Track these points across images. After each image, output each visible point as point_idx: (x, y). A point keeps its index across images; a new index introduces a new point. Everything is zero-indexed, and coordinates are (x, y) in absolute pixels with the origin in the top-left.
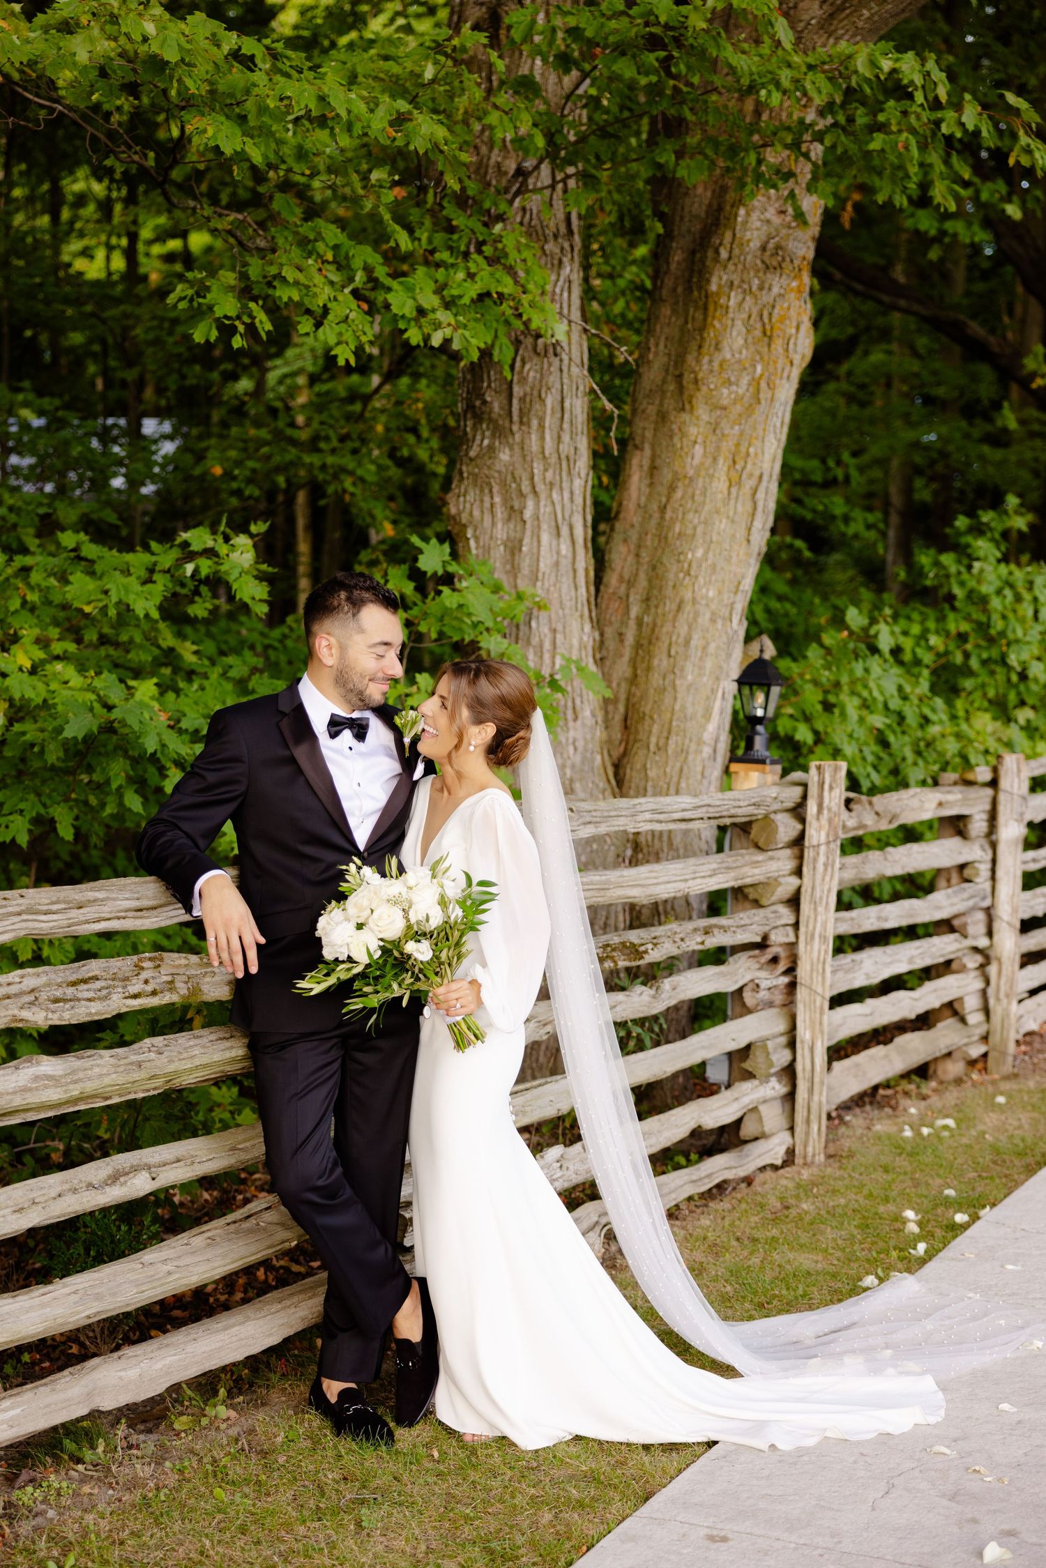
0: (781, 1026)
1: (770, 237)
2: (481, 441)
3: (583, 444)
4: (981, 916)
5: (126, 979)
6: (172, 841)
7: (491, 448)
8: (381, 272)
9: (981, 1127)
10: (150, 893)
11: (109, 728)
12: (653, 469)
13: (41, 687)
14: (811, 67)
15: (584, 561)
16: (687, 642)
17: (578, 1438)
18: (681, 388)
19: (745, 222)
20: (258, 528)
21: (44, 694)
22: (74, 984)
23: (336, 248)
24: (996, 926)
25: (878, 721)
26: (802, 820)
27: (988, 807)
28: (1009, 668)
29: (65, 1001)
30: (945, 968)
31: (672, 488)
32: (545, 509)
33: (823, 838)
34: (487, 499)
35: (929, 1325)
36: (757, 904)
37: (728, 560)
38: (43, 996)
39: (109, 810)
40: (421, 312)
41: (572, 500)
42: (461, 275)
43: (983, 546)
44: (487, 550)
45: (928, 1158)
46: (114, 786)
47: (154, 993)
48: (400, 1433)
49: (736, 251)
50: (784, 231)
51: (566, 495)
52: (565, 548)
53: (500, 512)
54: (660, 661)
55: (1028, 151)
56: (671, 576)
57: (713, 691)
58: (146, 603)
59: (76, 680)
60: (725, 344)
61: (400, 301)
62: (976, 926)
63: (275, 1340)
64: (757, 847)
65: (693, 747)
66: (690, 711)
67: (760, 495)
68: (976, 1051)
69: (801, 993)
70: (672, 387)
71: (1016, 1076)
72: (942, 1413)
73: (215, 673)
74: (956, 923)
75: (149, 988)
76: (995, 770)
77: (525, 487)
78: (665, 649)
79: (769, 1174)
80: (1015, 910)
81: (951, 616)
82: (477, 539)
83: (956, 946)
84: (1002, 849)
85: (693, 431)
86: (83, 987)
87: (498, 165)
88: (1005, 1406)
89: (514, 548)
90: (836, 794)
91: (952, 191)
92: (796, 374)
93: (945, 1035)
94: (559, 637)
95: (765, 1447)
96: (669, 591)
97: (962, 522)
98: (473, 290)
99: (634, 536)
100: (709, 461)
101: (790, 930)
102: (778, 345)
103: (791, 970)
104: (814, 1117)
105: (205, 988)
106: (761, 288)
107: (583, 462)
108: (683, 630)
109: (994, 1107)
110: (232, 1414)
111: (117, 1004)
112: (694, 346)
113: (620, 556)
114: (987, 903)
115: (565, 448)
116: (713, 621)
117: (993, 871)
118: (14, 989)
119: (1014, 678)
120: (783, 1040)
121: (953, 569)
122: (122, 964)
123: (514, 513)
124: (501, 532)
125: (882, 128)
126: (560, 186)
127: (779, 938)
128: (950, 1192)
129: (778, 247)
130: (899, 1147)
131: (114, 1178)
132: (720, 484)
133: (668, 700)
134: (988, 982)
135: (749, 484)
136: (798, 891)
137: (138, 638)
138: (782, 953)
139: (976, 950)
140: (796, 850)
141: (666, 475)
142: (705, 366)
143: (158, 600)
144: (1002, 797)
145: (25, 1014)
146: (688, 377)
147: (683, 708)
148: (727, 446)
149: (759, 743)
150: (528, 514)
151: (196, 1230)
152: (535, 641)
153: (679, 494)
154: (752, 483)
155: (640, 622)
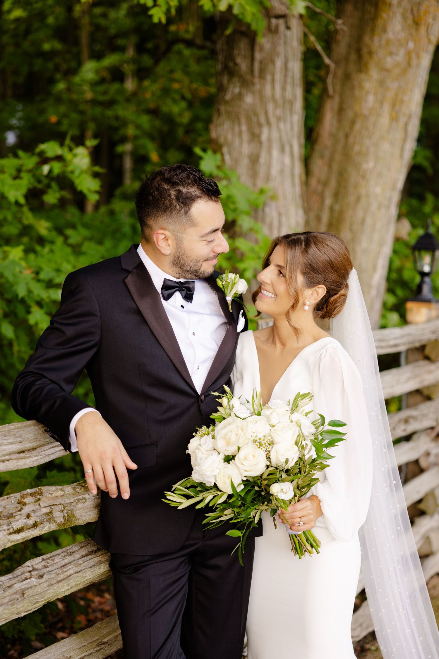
2: (234, 89)
3: (299, 93)
5: (11, 516)
7: (240, 94)
10: (30, 436)
12: (341, 110)
15: (299, 168)
16: (363, 221)
18: (360, 57)
20: (91, 143)
31: (353, 123)
32: (275, 135)
34: (237, 128)
36: (429, 399)
37: (388, 169)
41: (292, 128)
44: (236, 161)
47: (35, 525)
51: (288, 126)
52: (287, 160)
53: (246, 136)
56: (353, 180)
57: (378, 254)
58: (16, 192)
60: (390, 29)
64: (429, 360)
67: (410, 127)
70: (353, 56)
75: (31, 522)
77: (263, 120)
78: (348, 226)
82: (230, 153)
85: (367, 85)
89: (254, 160)
92: (432, 49)
94: (284, 219)
96: (351, 189)
99: (327, 154)
100: (377, 105)
102: (423, 30)
105: (77, 513)
107: (299, 105)
108: (360, 213)
111: (3, 539)
112: (369, 30)
113: (318, 166)
115: (288, 94)
116: (379, 207)
122: (7, 502)
123: (255, 137)
124: (246, 149)
132: (385, 120)
135: (403, 120)
137: (9, 217)
141: (350, 114)
142: (376, 43)
143: (24, 191)
146: (365, 51)
148: (390, 95)
149: (426, 289)
150: (264, 137)
152: (268, 220)
153: (358, 126)
154: (405, 119)
155: (332, 209)
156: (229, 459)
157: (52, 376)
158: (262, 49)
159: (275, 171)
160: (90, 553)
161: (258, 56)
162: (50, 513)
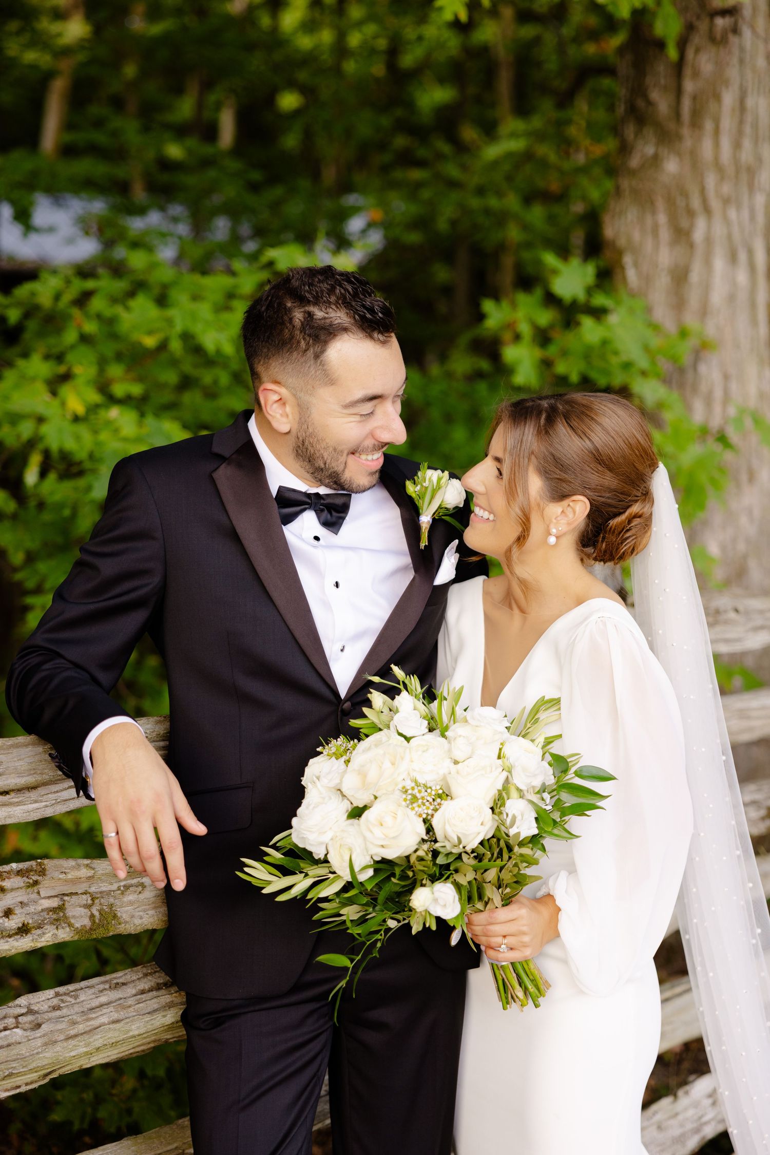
2: (646, 148)
7: (655, 156)
10: (22, 765)
32: (719, 230)
34: (649, 219)
41: (752, 218)
44: (647, 280)
47: (24, 930)
51: (746, 213)
52: (742, 277)
53: (665, 234)
59: (129, 428)
75: (12, 924)
77: (696, 203)
82: (636, 265)
89: (680, 277)
94: (734, 387)
105: (124, 913)
123: (681, 235)
124: (665, 257)
150: (699, 234)
152: (703, 388)
157: (71, 653)
158: (696, 74)
159: (717, 297)
160: (158, 987)
161: (689, 86)
162: (61, 908)
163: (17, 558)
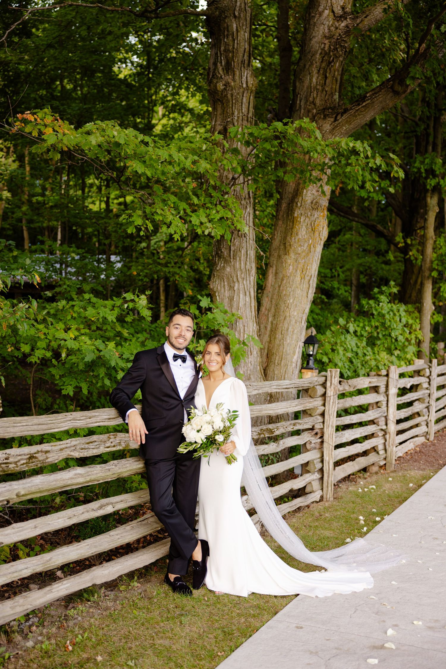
0: (319, 455)
1: (314, 199)
2: (221, 264)
3: (254, 266)
4: (383, 419)
5: (105, 442)
6: (121, 397)
7: (224, 267)
8: (188, 211)
9: (384, 488)
10: (113, 413)
11: (99, 357)
12: (276, 273)
13: (77, 344)
14: (327, 145)
15: (254, 303)
16: (288, 330)
17: (253, 593)
18: (285, 247)
19: (306, 194)
20: (148, 293)
21: (78, 347)
22: (88, 443)
23: (174, 203)
24: (388, 422)
25: (349, 355)
26: (325, 388)
27: (385, 383)
28: (392, 338)
29: (85, 449)
30: (372, 436)
31: (282, 280)
32: (241, 287)
33: (332, 394)
34: (222, 283)
35: (368, 555)
36: (311, 415)
37: (301, 303)
38: (78, 447)
39: (99, 384)
40: (202, 223)
41: (250, 283)
42: (214, 212)
43: (383, 298)
44: (222, 300)
45: (367, 499)
46: (101, 376)
47: (114, 446)
48: (195, 592)
49: (303, 204)
50: (318, 197)
51: (248, 282)
52: (248, 299)
53: (226, 287)
54: (279, 336)
55: (397, 172)
56: (282, 308)
57: (296, 345)
58: (112, 317)
59: (89, 342)
60: (299, 234)
61: (195, 220)
62: (382, 422)
63: (153, 560)
64: (311, 397)
65: (289, 364)
66: (288, 352)
67: (311, 282)
68: (382, 463)
69: (325, 445)
70: (282, 247)
71: (395, 471)
72: (373, 585)
73: (134, 340)
74: (375, 421)
75: (113, 445)
76: (388, 371)
77: (235, 280)
78: (280, 331)
79: (315, 504)
80: (394, 417)
81: (373, 320)
82: (219, 296)
83: (375, 429)
84: (390, 397)
85: (289, 261)
86: (91, 444)
87: (226, 176)
88: (393, 582)
89: (231, 299)
90: (336, 380)
91: (372, 185)
92: (322, 243)
93: (372, 458)
94: (246, 329)
95: (314, 597)
96: (281, 313)
97: (376, 290)
98: (218, 217)
99: (270, 295)
100: (294, 271)
101: (321, 424)
102: (317, 234)
103: (322, 437)
104: (329, 485)
105: (131, 444)
106: (311, 215)
107: (254, 271)
108: (286, 326)
109: (388, 481)
110: (139, 585)
111: (102, 450)
112: (289, 234)
113: (265, 302)
114: (385, 414)
115: (248, 267)
116: (296, 323)
117: (387, 404)
118: (68, 445)
119: (393, 341)
120: (319, 460)
121: (373, 305)
122: (104, 437)
123: (231, 288)
124: (227, 294)
125: (350, 164)
126: (246, 183)
127: (318, 426)
128: (374, 510)
129: (317, 202)
130: (357, 495)
131: (101, 507)
132: (298, 279)
133: (281, 348)
134: (386, 441)
135: (307, 278)
136: (324, 411)
137: (109, 328)
138: (319, 431)
139: (382, 430)
140: (323, 398)
141: (281, 276)
142: (293, 241)
143: (116, 316)
144: (390, 380)
145: (72, 453)
146: (287, 244)
147: (286, 351)
148: (300, 266)
149: (311, 363)
150: (236, 288)
151: (127, 524)
152: (238, 329)
153: (285, 282)
154: (309, 278)
155: (272, 323)
156: (198, 431)
158: (235, 245)
159: (241, 305)
161: (233, 248)
162: (120, 443)
163: (57, 377)
